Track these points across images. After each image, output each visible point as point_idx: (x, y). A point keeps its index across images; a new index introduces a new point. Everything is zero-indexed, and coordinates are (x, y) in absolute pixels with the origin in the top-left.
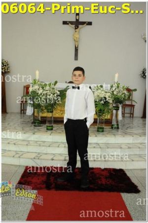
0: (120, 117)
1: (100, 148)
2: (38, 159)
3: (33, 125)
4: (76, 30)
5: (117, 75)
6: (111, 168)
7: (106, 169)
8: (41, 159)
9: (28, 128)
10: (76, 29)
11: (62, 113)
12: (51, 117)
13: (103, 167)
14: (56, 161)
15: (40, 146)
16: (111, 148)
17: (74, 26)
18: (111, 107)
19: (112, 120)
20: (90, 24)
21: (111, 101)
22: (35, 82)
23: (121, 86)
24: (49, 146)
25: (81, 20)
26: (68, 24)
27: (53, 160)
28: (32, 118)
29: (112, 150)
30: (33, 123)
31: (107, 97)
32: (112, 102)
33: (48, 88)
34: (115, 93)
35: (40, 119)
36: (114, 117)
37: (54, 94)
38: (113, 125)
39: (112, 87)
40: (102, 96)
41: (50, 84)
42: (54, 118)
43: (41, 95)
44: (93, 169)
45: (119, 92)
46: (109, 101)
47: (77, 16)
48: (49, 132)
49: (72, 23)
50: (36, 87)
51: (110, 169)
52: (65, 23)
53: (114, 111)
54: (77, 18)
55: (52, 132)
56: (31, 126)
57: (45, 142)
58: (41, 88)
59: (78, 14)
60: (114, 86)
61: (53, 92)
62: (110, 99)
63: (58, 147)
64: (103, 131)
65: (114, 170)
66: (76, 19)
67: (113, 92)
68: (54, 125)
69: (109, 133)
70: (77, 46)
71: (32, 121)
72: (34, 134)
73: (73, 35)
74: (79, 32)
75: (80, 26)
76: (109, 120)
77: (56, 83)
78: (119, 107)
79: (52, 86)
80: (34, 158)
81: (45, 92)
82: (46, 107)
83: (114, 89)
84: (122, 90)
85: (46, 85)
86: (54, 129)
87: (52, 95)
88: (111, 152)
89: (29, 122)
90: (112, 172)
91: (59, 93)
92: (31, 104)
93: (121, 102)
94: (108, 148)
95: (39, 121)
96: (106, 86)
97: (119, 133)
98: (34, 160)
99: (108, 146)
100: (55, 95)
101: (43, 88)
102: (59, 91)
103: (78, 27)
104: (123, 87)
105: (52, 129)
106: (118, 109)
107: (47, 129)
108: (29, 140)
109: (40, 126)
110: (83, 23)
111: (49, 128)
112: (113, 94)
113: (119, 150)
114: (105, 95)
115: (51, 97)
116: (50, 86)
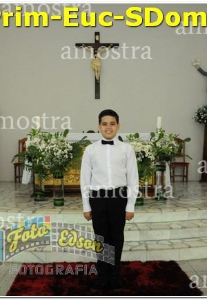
1: (139, 230)
2: (42, 251)
3: (33, 199)
5: (159, 119)
6: (157, 260)
7: (148, 263)
8: (46, 252)
9: (25, 204)
10: (95, 53)
11: (77, 178)
12: (60, 186)
13: (144, 260)
16: (156, 229)
18: (153, 165)
21: (152, 158)
22: (34, 133)
23: (167, 134)
25: (102, 42)
28: (32, 189)
29: (158, 232)
30: (32, 196)
31: (146, 150)
32: (154, 159)
33: (53, 140)
34: (158, 144)
35: (43, 189)
36: (158, 182)
37: (63, 150)
39: (153, 135)
40: (139, 149)
41: (58, 134)
42: (65, 187)
43: (43, 151)
45: (165, 143)
46: (149, 157)
47: (97, 37)
48: (59, 208)
50: (36, 140)
51: (155, 261)
53: (159, 173)
54: (97, 39)
55: (62, 209)
56: (30, 201)
58: (43, 142)
60: (156, 134)
61: (62, 147)
62: (150, 153)
64: (142, 204)
65: (162, 263)
66: (96, 41)
67: (155, 143)
68: (65, 198)
71: (32, 193)
72: (34, 212)
73: (92, 63)
77: (67, 132)
78: (165, 167)
79: (61, 137)
80: (36, 250)
81: (49, 147)
82: (52, 171)
83: (157, 138)
84: (168, 139)
85: (50, 136)
86: (65, 203)
87: (60, 151)
88: (156, 235)
89: (26, 194)
90: (159, 267)
91: (71, 147)
92: (28, 166)
93: (168, 159)
94: (151, 229)
95: (43, 192)
96: (145, 136)
97: (168, 206)
98: (35, 253)
99: (150, 226)
100: (66, 151)
101: (46, 140)
102: (71, 145)
104: (170, 135)
105: (62, 204)
106: (165, 170)
107: (55, 205)
109: (43, 200)
110: (106, 45)
111: (58, 202)
112: (155, 145)
113: (169, 232)
114: (143, 148)
115: (58, 154)
116: (57, 138)
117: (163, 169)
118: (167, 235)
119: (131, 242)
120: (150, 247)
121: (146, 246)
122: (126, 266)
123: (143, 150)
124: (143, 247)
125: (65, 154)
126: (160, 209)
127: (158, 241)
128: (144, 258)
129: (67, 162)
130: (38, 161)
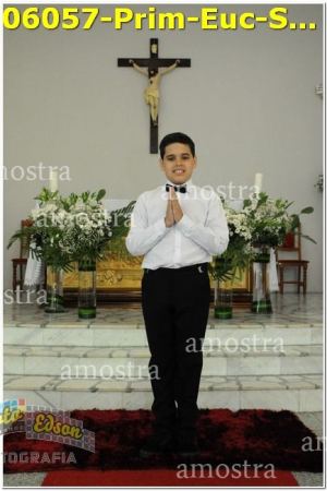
0: (273, 284)
1: (226, 356)
2: (55, 389)
4: (152, 79)
5: (259, 177)
6: (258, 408)
7: (242, 412)
8: (62, 390)
10: (151, 76)
11: (119, 277)
13: (234, 408)
14: (103, 395)
15: (59, 356)
16: (255, 357)
17: (145, 70)
18: (248, 249)
19: (251, 292)
20: (185, 63)
21: (248, 235)
22: (46, 196)
24: (85, 356)
25: (162, 55)
26: (131, 65)
27: (94, 390)
29: (258, 360)
31: (236, 222)
32: (250, 237)
33: (80, 204)
34: (258, 217)
36: (257, 284)
37: (96, 221)
38: (256, 303)
39: (247, 203)
41: (87, 194)
42: (99, 291)
43: (62, 223)
44: (207, 411)
45: (268, 213)
46: (243, 234)
47: (154, 46)
48: (87, 322)
49: (140, 62)
51: (255, 410)
52: (123, 63)
53: (257, 267)
54: (154, 51)
55: (92, 323)
57: (73, 347)
58: (62, 210)
59: (154, 41)
60: (253, 200)
62: (244, 228)
63: (111, 356)
64: (229, 317)
65: (267, 414)
66: (152, 54)
69: (246, 320)
70: (154, 118)
72: (43, 326)
73: (145, 92)
74: (159, 84)
75: (161, 70)
76: (245, 291)
77: (102, 194)
78: (268, 255)
79: (93, 202)
80: (43, 389)
82: (76, 256)
84: (274, 208)
85: (74, 198)
86: (98, 316)
87: (90, 222)
90: (262, 419)
92: (36, 251)
93: (273, 241)
94: (246, 356)
95: (61, 298)
98: (44, 392)
100: (100, 224)
101: (67, 208)
103: (156, 72)
104: (278, 202)
105: (94, 316)
106: (268, 261)
107: (81, 316)
108: (31, 343)
110: (168, 63)
111: (84, 312)
112: (253, 217)
113: (277, 361)
114: (232, 219)
115: (87, 227)
116: (85, 201)
117: (265, 260)
118: (274, 367)
119: (211, 376)
120: (244, 385)
121: (238, 383)
122: (203, 417)
123: (231, 222)
124: (233, 385)
125: (98, 228)
126: (261, 324)
127: (259, 377)
128: (235, 404)
129: (101, 243)
130: (52, 241)
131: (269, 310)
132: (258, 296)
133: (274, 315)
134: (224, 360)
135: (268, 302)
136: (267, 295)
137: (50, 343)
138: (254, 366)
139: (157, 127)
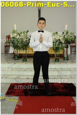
0: (69, 53)
1: (58, 71)
2: (19, 78)
3: (14, 59)
7: (61, 84)
8: (20, 79)
12: (25, 54)
14: (30, 80)
15: (19, 71)
16: (64, 71)
18: (63, 45)
19: (64, 55)
21: (63, 42)
22: (14, 32)
23: (69, 32)
24: (25, 71)
27: (28, 79)
28: (13, 55)
29: (65, 72)
30: (13, 58)
31: (61, 39)
32: (64, 42)
33: (23, 34)
34: (66, 37)
35: (18, 55)
36: (65, 53)
37: (27, 38)
38: (65, 57)
39: (63, 33)
40: (58, 38)
41: (24, 32)
43: (18, 39)
44: (53, 83)
45: (68, 36)
46: (62, 42)
50: (15, 35)
51: (64, 83)
53: (65, 49)
55: (26, 63)
56: (12, 60)
57: (22, 68)
58: (18, 35)
60: (65, 32)
61: (26, 37)
62: (62, 40)
63: (31, 71)
64: (58, 61)
65: (67, 84)
67: (64, 36)
68: (27, 59)
69: (62, 62)
70: (40, 9)
72: (15, 64)
76: (62, 54)
77: (28, 31)
78: (68, 46)
79: (26, 33)
80: (16, 78)
81: (21, 37)
82: (22, 47)
83: (65, 34)
84: (70, 35)
85: (21, 33)
86: (27, 61)
87: (25, 39)
89: (11, 58)
92: (12, 45)
93: (69, 43)
94: (62, 71)
95: (18, 56)
96: (60, 33)
97: (69, 62)
98: (16, 79)
99: (62, 70)
101: (19, 35)
104: (71, 33)
106: (68, 47)
107: (23, 61)
108: (12, 67)
109: (18, 60)
111: (24, 60)
112: (65, 37)
113: (70, 72)
114: (60, 38)
115: (25, 40)
116: (24, 33)
117: (67, 47)
118: (69, 73)
119: (54, 75)
120: (62, 77)
121: (60, 77)
122: (53, 85)
123: (59, 39)
124: (59, 77)
125: (27, 40)
126: (66, 63)
127: (65, 75)
129: (28, 44)
130: (16, 43)
131: (68, 59)
132: (65, 56)
133: (69, 60)
134: (57, 72)
135: (68, 57)
136: (67, 56)
137: (17, 67)
138: (64, 73)
139: (40, 11)
